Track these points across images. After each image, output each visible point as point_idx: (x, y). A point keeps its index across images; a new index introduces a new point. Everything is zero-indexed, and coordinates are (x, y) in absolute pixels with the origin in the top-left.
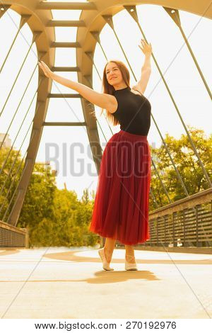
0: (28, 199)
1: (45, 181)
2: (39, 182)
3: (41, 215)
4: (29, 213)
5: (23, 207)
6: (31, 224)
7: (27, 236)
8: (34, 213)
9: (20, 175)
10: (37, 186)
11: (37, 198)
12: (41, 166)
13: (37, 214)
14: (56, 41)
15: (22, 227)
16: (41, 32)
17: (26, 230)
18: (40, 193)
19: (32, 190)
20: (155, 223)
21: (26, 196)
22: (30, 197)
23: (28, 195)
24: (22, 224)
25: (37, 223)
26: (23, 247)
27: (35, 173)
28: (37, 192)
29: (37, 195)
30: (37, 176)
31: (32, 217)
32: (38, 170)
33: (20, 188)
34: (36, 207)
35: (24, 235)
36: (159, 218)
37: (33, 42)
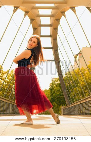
16: (34, 19)
37: (30, 24)
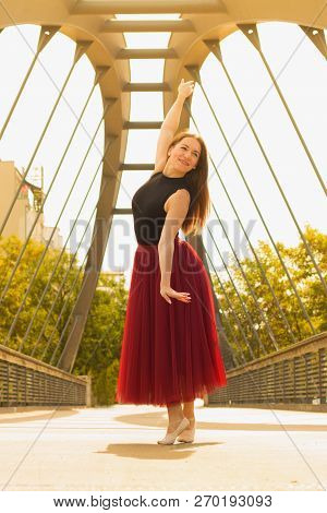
0: (90, 329)
1: (116, 300)
2: (107, 302)
3: (110, 354)
4: (91, 352)
5: (82, 342)
6: (94, 369)
7: (89, 388)
8: (99, 352)
9: (77, 292)
10: (103, 309)
11: (104, 327)
12: (110, 278)
13: (104, 353)
14: (132, 82)
15: (81, 374)
17: (88, 379)
18: (108, 319)
19: (97, 315)
20: (291, 365)
21: (86, 325)
22: (92, 326)
23: (89, 325)
24: (80, 369)
25: (106, 367)
26: (83, 404)
27: (101, 288)
28: (104, 318)
29: (104, 324)
30: (104, 294)
31: (96, 357)
32: (105, 285)
33: (77, 313)
34: (103, 342)
35: (85, 387)
36: (296, 358)
